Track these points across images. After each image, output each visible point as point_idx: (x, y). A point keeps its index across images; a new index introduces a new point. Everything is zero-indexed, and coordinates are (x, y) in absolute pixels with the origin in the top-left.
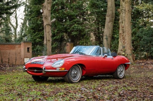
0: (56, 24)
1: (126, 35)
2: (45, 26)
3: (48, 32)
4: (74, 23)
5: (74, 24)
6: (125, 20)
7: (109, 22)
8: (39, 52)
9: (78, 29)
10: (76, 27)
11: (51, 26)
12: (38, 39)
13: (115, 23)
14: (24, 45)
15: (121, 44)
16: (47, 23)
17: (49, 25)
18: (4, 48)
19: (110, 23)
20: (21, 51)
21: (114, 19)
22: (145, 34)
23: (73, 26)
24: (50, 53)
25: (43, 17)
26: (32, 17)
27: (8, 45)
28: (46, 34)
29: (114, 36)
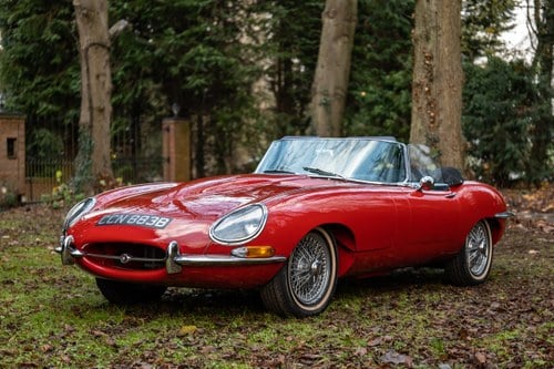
0: (121, 44)
1: (441, 91)
2: (87, 49)
3: (98, 77)
4: (193, 40)
5: (193, 45)
6: (437, 28)
7: (336, 39)
8: (41, 154)
9: (210, 66)
10: (202, 55)
11: (109, 49)
12: (45, 105)
13: (357, 42)
15: (419, 126)
16: (95, 39)
17: (103, 46)
19: (340, 43)
21: (354, 25)
22: (481, 85)
23: (191, 52)
24: (106, 162)
25: (77, 11)
26: (17, 12)
28: (89, 85)
29: (354, 92)
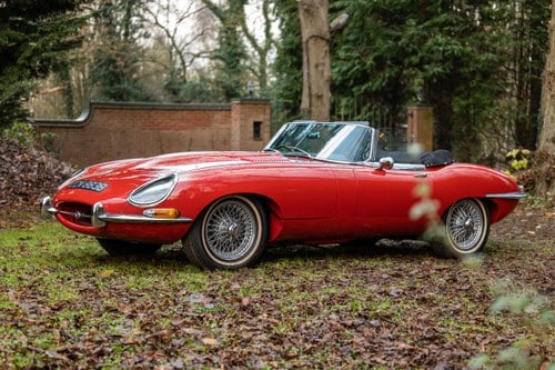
2: (307, 41)
3: (317, 66)
9: (446, 54)
10: (440, 45)
11: (327, 41)
14: (241, 114)
16: (314, 32)
17: (323, 38)
18: (173, 123)
20: (230, 135)
23: (430, 42)
25: (300, 6)
27: (185, 112)
28: (309, 74)
